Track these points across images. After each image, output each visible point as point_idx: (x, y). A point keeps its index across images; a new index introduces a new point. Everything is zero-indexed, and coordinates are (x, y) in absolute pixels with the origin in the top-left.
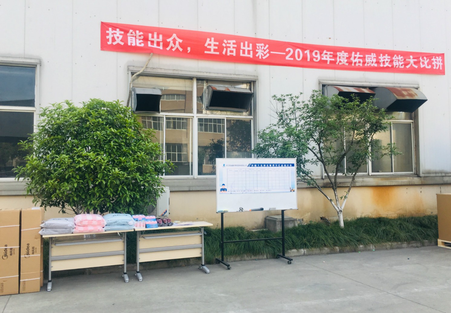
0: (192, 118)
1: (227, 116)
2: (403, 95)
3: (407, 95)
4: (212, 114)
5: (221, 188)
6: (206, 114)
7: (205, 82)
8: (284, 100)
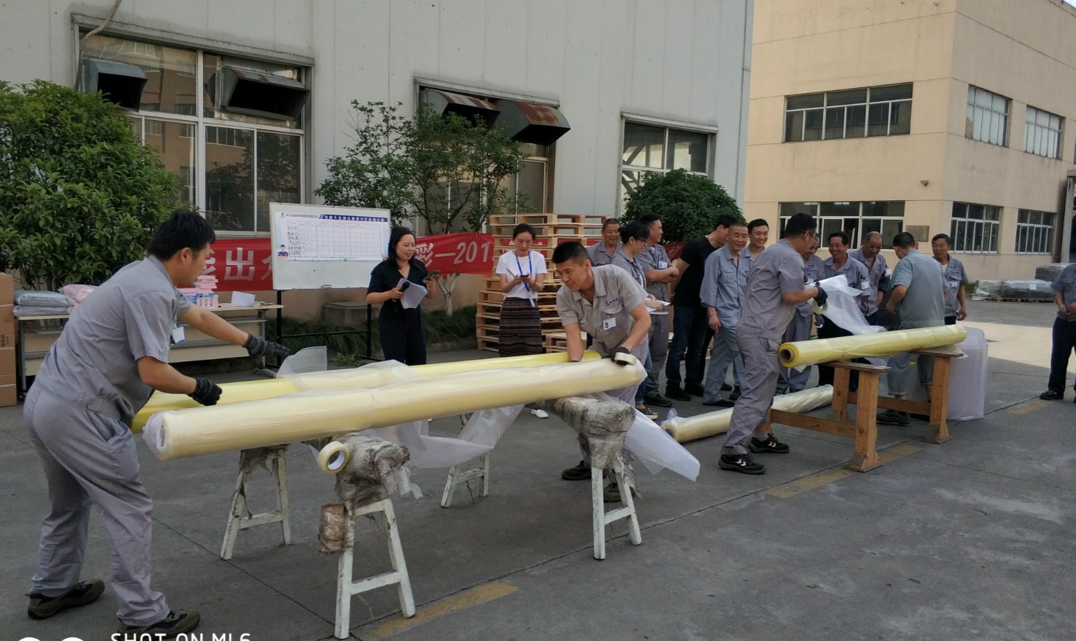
0: (194, 126)
1: (259, 127)
2: (538, 118)
3: (544, 119)
4: (231, 120)
5: (280, 251)
6: (221, 119)
7: (218, 58)
8: (371, 111)
